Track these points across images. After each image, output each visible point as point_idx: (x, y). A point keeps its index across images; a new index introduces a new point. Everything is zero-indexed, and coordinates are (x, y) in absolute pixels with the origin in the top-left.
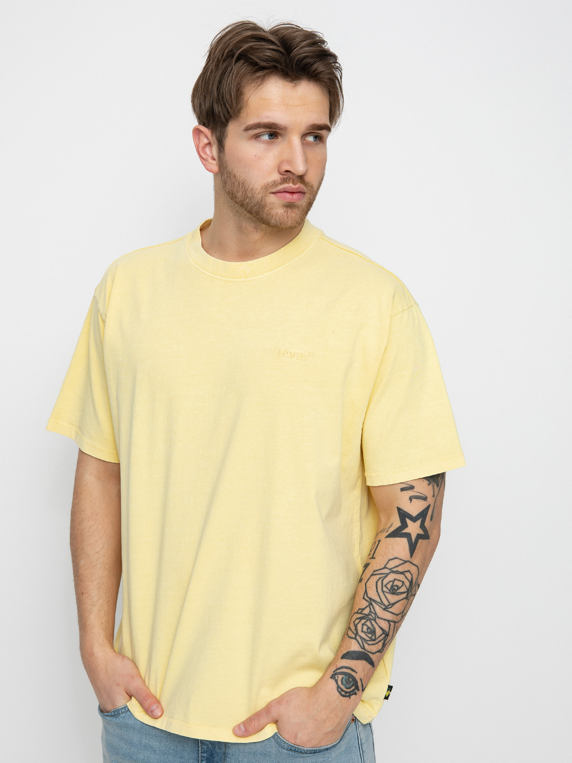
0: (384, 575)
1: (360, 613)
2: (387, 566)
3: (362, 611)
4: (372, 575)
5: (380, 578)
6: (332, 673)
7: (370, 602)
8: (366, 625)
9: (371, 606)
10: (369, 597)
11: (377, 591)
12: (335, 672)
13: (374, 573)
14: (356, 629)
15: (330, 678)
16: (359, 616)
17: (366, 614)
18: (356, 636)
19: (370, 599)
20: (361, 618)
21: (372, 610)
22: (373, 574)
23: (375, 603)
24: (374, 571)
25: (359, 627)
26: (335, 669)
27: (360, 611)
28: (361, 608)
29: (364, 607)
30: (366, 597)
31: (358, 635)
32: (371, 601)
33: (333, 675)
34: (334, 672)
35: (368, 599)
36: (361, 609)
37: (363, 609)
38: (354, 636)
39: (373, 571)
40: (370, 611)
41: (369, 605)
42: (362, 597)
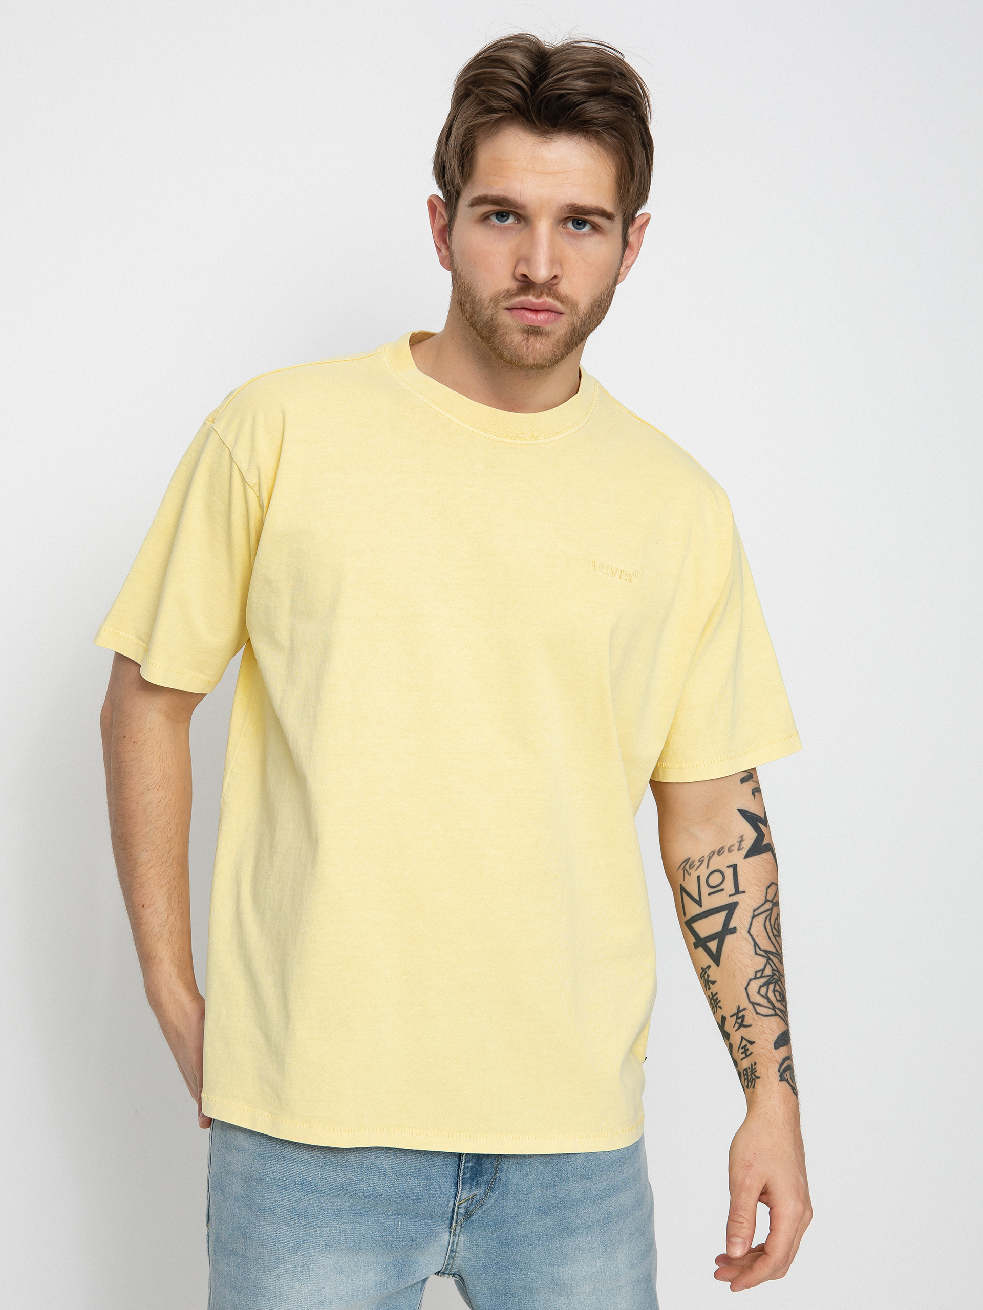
0: (768, 913)
1: (761, 977)
2: (768, 898)
3: (762, 974)
4: (754, 916)
5: (766, 918)
6: (778, 1074)
7: (766, 956)
8: (776, 991)
9: (770, 962)
10: (763, 951)
11: (769, 938)
12: (781, 1071)
13: (756, 913)
14: (769, 1001)
15: (780, 1081)
16: (763, 980)
17: (770, 976)
18: (775, 1011)
19: (766, 952)
20: (767, 984)
21: (774, 968)
22: (754, 914)
23: (773, 955)
24: (754, 911)
25: (771, 995)
26: (778, 1066)
27: (759, 975)
28: (758, 969)
29: (762, 967)
30: (759, 952)
31: (776, 1007)
32: (769, 955)
33: (781, 1076)
34: (779, 1071)
35: (762, 953)
36: (759, 971)
37: (763, 970)
38: (772, 1012)
39: (752, 911)
40: (773, 970)
41: (768, 961)
42: (753, 953)
